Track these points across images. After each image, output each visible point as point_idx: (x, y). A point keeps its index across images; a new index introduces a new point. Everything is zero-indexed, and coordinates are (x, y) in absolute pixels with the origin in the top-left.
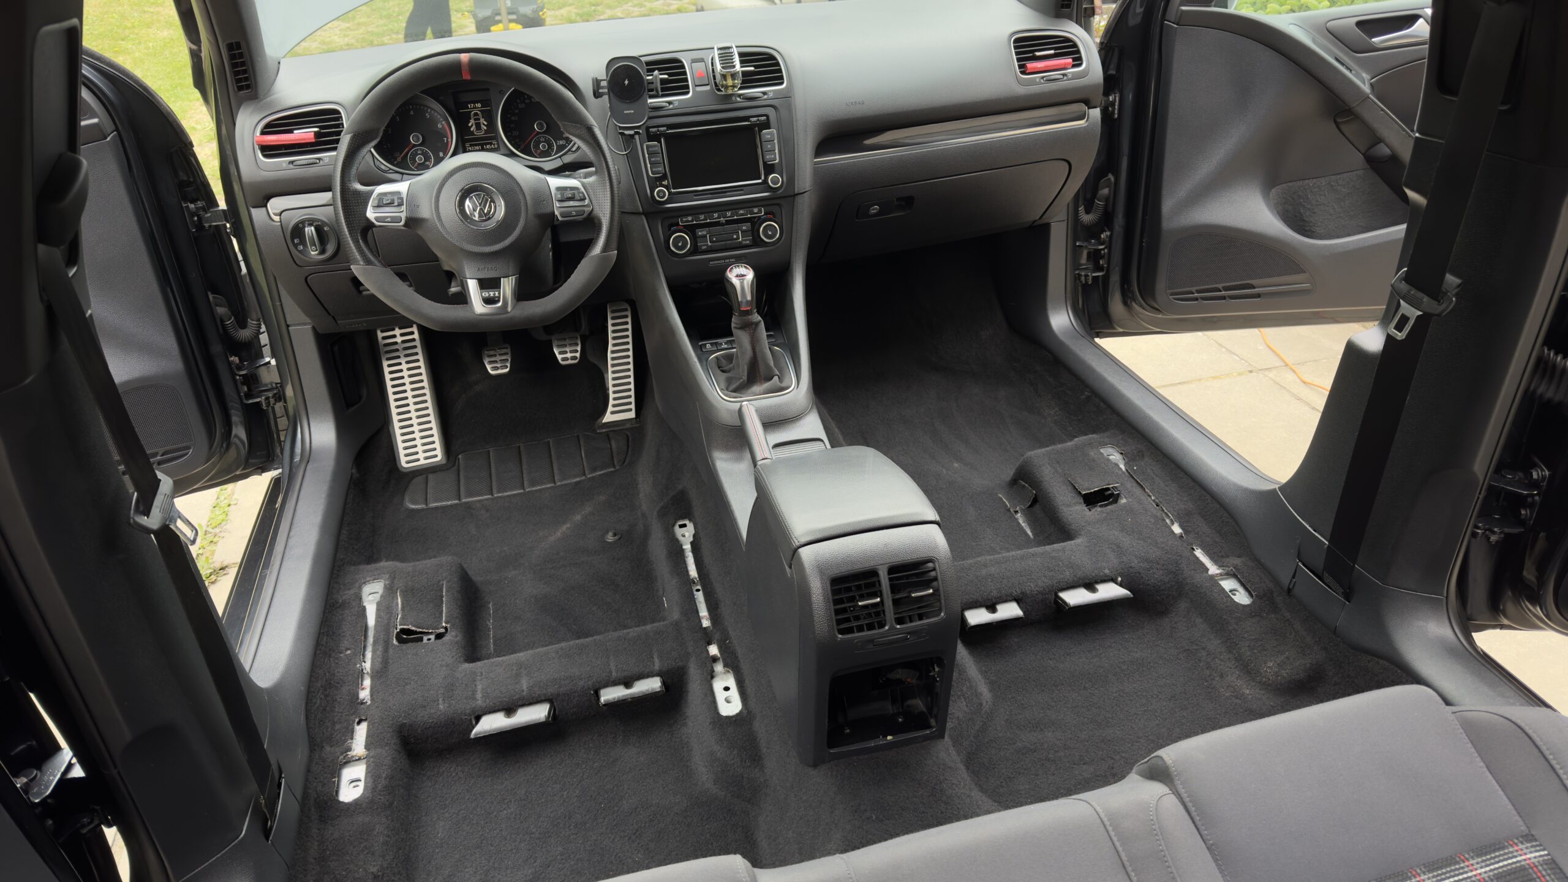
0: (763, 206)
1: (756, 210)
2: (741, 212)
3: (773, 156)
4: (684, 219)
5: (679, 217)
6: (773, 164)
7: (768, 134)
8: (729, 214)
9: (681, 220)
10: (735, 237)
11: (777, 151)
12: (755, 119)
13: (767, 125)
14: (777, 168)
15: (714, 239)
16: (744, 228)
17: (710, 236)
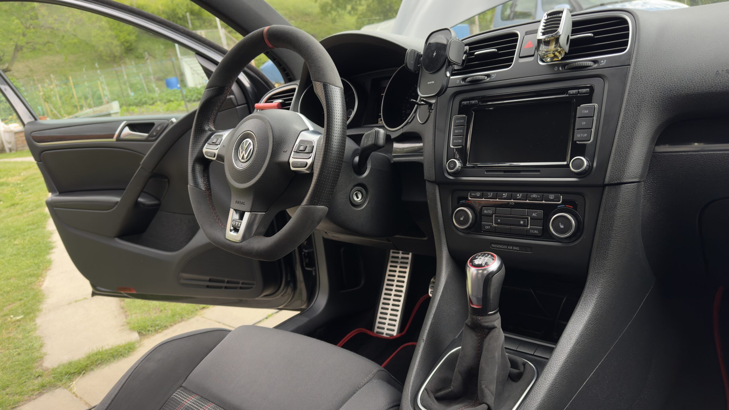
0: (561, 193)
1: (552, 197)
2: (534, 196)
3: (586, 135)
4: (473, 194)
5: (469, 191)
6: (585, 145)
7: (586, 108)
8: (519, 195)
9: (470, 195)
10: (522, 222)
11: (593, 130)
12: (574, 91)
13: (588, 99)
14: (588, 150)
15: (499, 221)
16: (534, 215)
17: (495, 216)
